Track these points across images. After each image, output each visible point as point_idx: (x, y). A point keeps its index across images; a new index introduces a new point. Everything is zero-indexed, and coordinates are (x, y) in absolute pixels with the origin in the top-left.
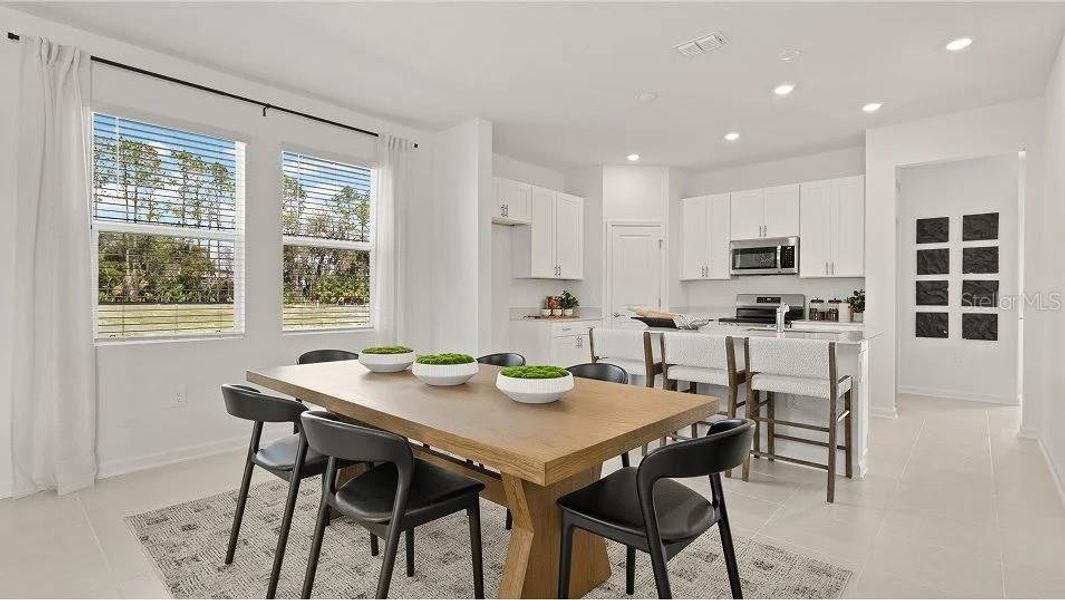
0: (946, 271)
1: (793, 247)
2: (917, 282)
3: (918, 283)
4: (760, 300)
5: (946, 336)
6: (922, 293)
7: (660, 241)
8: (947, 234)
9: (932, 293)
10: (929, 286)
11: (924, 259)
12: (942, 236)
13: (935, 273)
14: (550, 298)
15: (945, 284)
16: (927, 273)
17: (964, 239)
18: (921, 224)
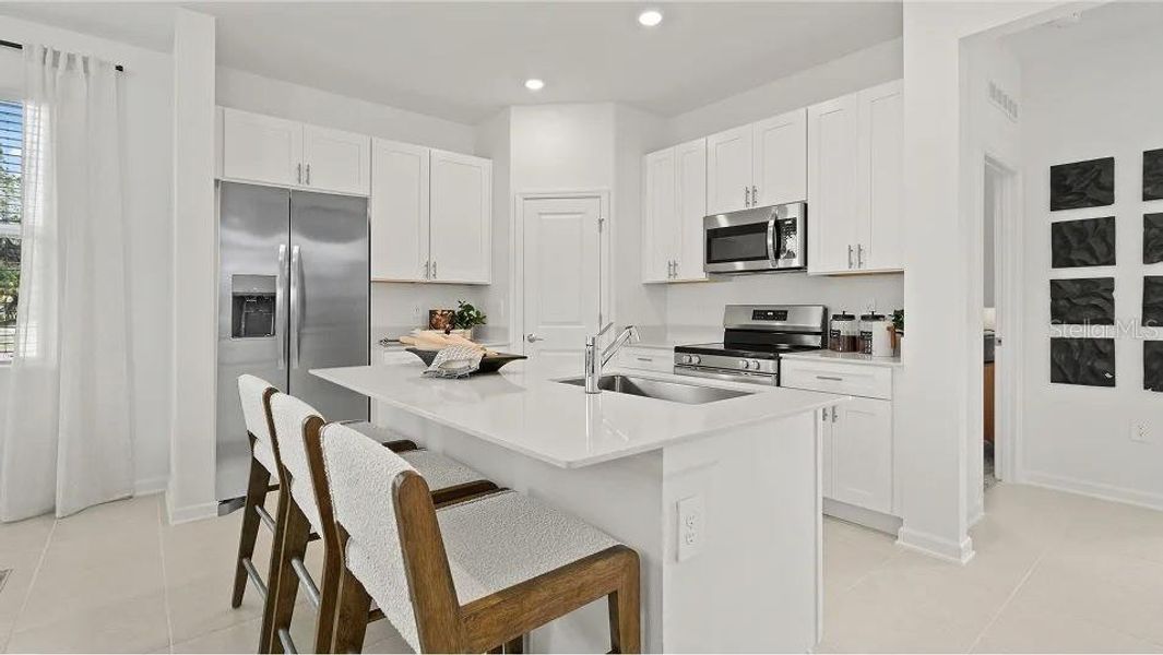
0: (1110, 260)
1: (794, 220)
2: (1052, 282)
3: (1055, 285)
4: (759, 314)
5: (1111, 383)
6: (1062, 303)
7: (601, 221)
8: (1111, 189)
9: (1082, 301)
10: (1076, 289)
11: (1064, 237)
12: (1100, 194)
13: (1085, 264)
14: (433, 313)
15: (1108, 284)
16: (1071, 264)
17: (1146, 198)
18: (1059, 174)
